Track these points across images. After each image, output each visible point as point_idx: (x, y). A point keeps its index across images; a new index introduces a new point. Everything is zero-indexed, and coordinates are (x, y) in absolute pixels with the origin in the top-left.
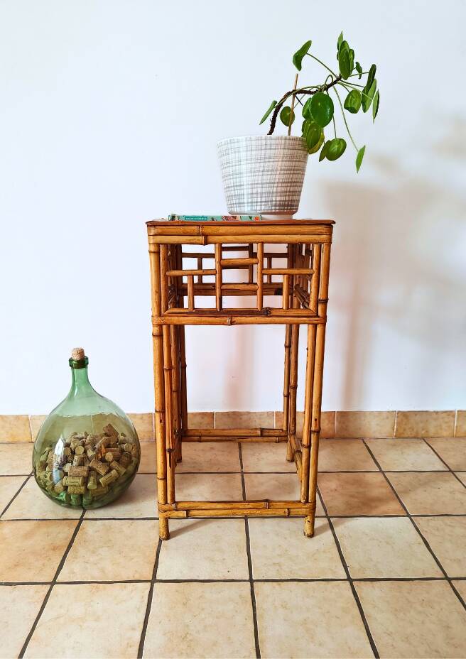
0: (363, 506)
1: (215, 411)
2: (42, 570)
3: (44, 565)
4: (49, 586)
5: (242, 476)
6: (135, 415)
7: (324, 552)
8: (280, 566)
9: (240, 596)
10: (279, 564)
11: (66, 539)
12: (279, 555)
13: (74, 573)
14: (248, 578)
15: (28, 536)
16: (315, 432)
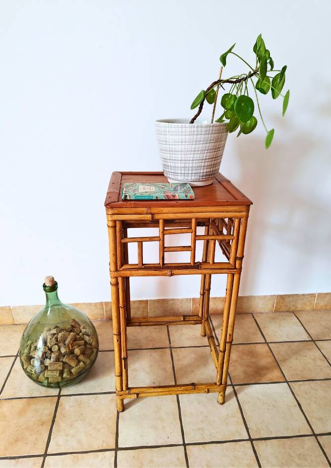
0: (256, 375)
1: (149, 299)
2: (35, 444)
3: (36, 439)
4: (42, 458)
5: (171, 350)
6: (91, 304)
7: (232, 417)
8: (203, 431)
9: (178, 459)
10: (202, 429)
11: (49, 415)
12: (201, 421)
13: (59, 445)
14: (181, 443)
15: (22, 412)
16: (229, 342)
